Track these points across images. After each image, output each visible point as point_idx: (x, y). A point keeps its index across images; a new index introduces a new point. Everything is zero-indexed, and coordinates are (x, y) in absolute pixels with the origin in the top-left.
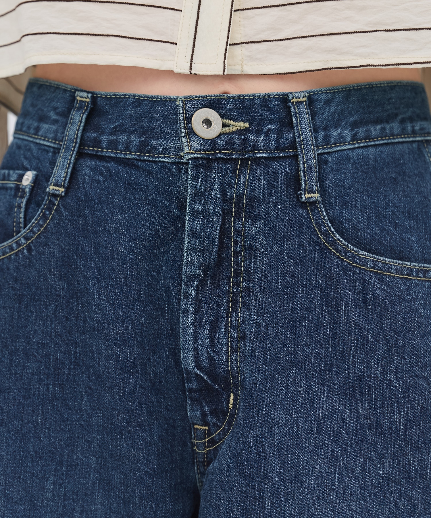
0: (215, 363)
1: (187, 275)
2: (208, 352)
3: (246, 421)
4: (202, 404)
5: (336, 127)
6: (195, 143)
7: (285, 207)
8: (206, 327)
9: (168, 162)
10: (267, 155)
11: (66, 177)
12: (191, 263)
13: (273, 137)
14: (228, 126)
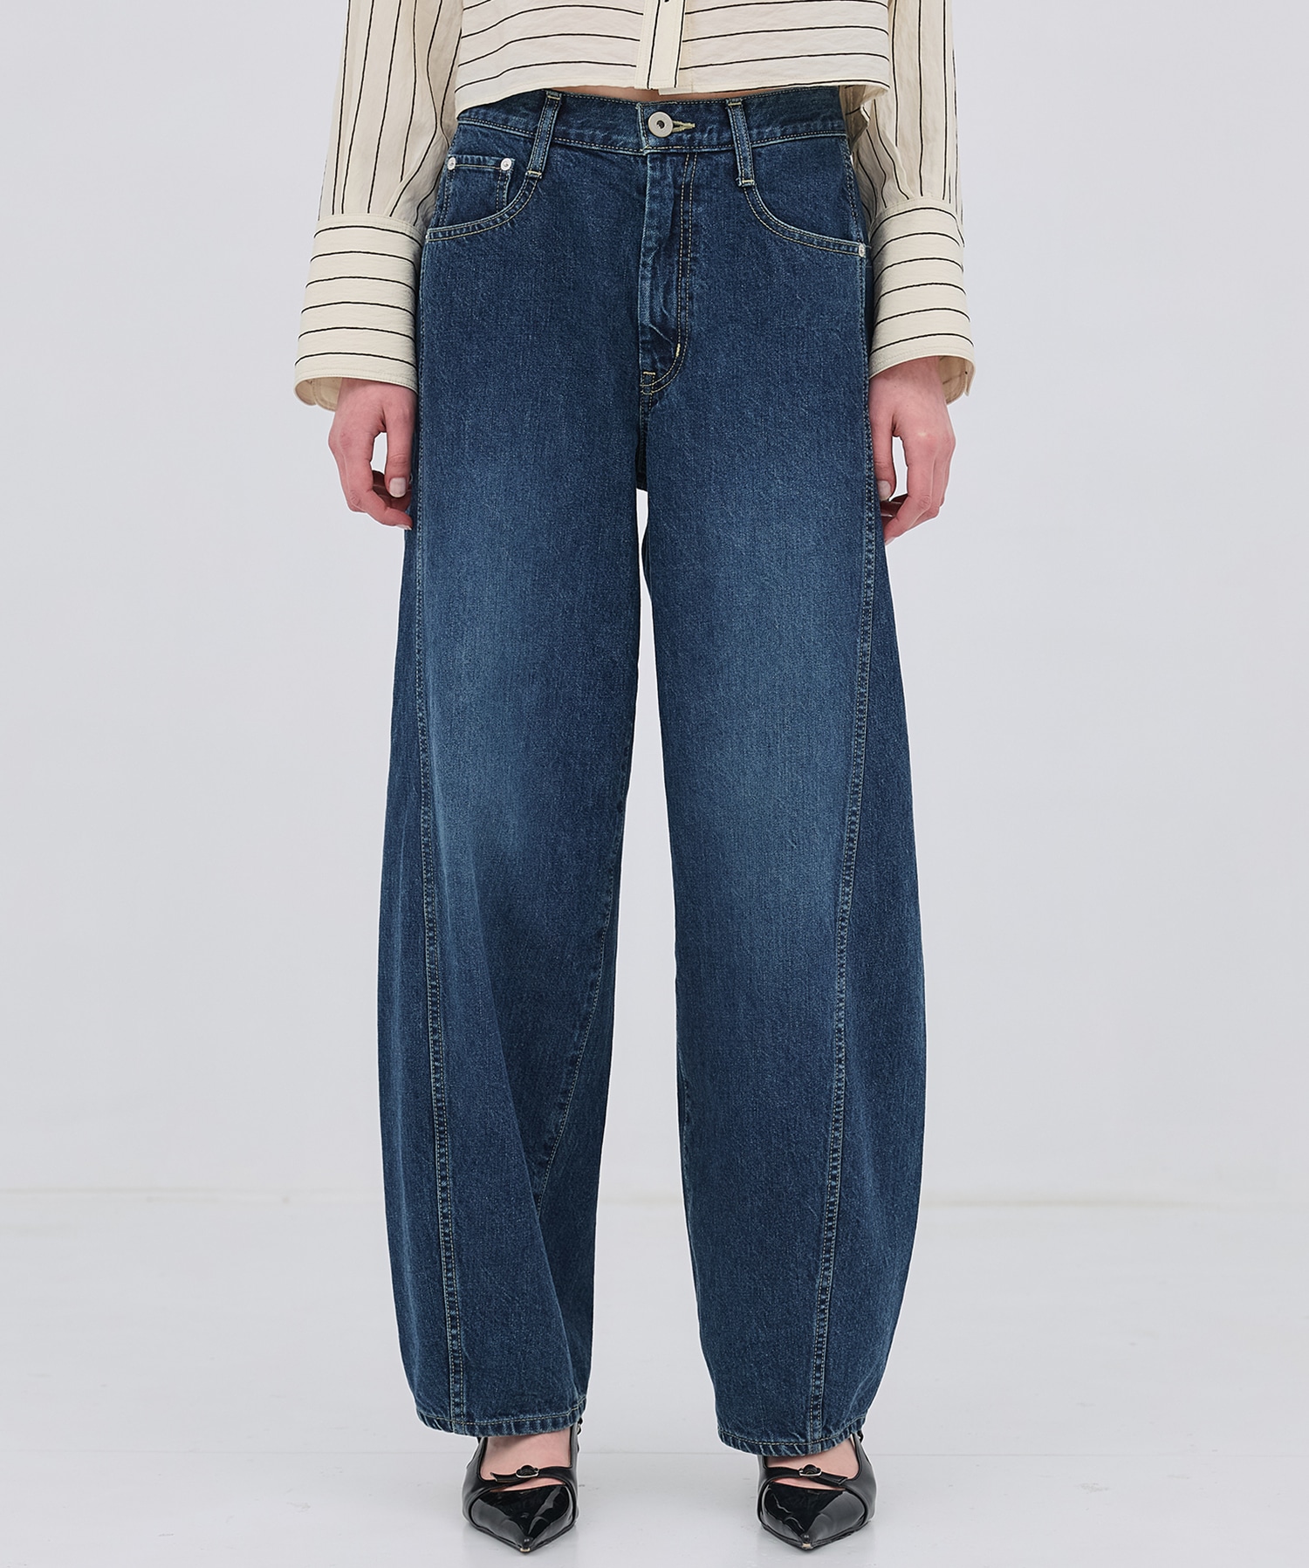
0: (667, 319)
1: (645, 247)
2: (661, 309)
3: (695, 364)
4: (652, 352)
5: (768, 126)
6: (652, 141)
7: (725, 192)
8: (661, 290)
9: (627, 155)
10: (710, 150)
11: (542, 163)
12: (649, 238)
13: (715, 135)
14: (678, 126)
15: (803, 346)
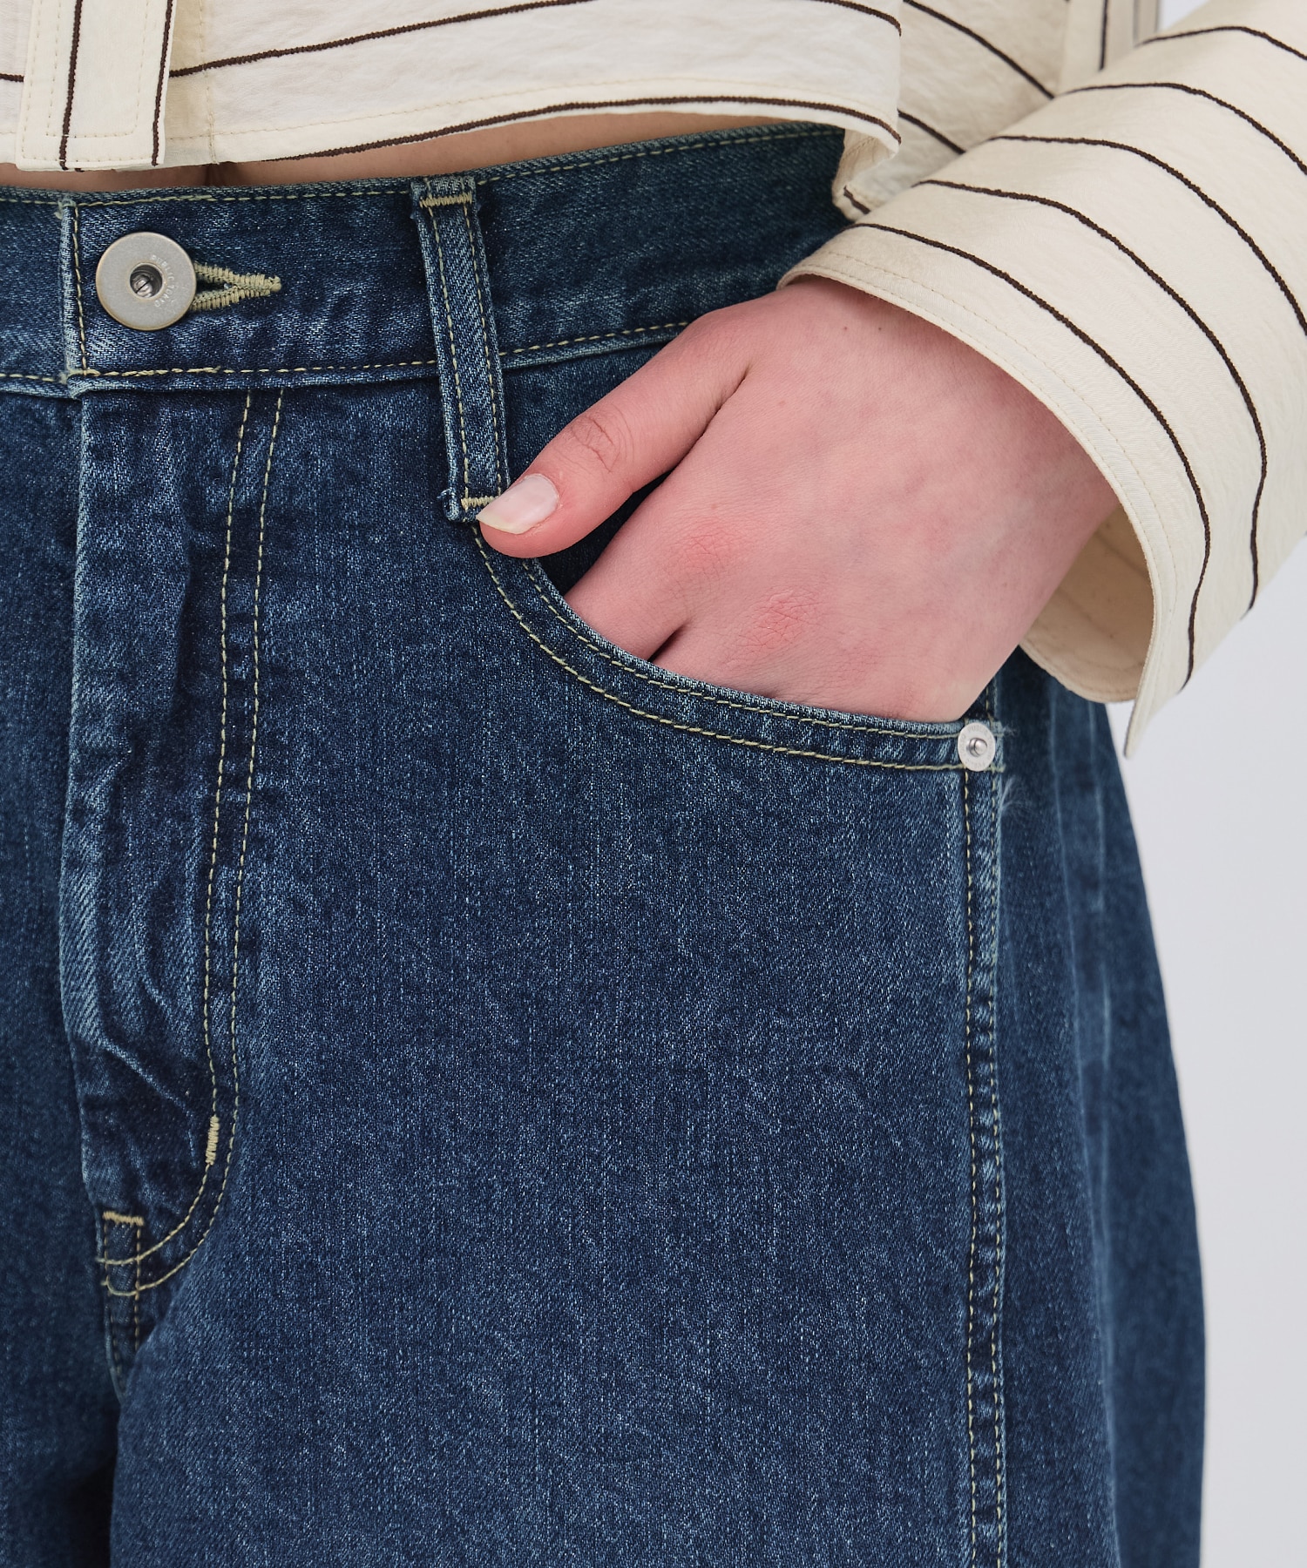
0: (163, 1022)
1: (82, 748)
2: (141, 986)
3: (264, 1203)
4: (124, 1146)
6: (103, 348)
7: (394, 541)
8: (136, 910)
9: (34, 398)
10: (336, 379)
12: (93, 714)
13: (354, 323)
14: (216, 286)
15: (696, 1139)
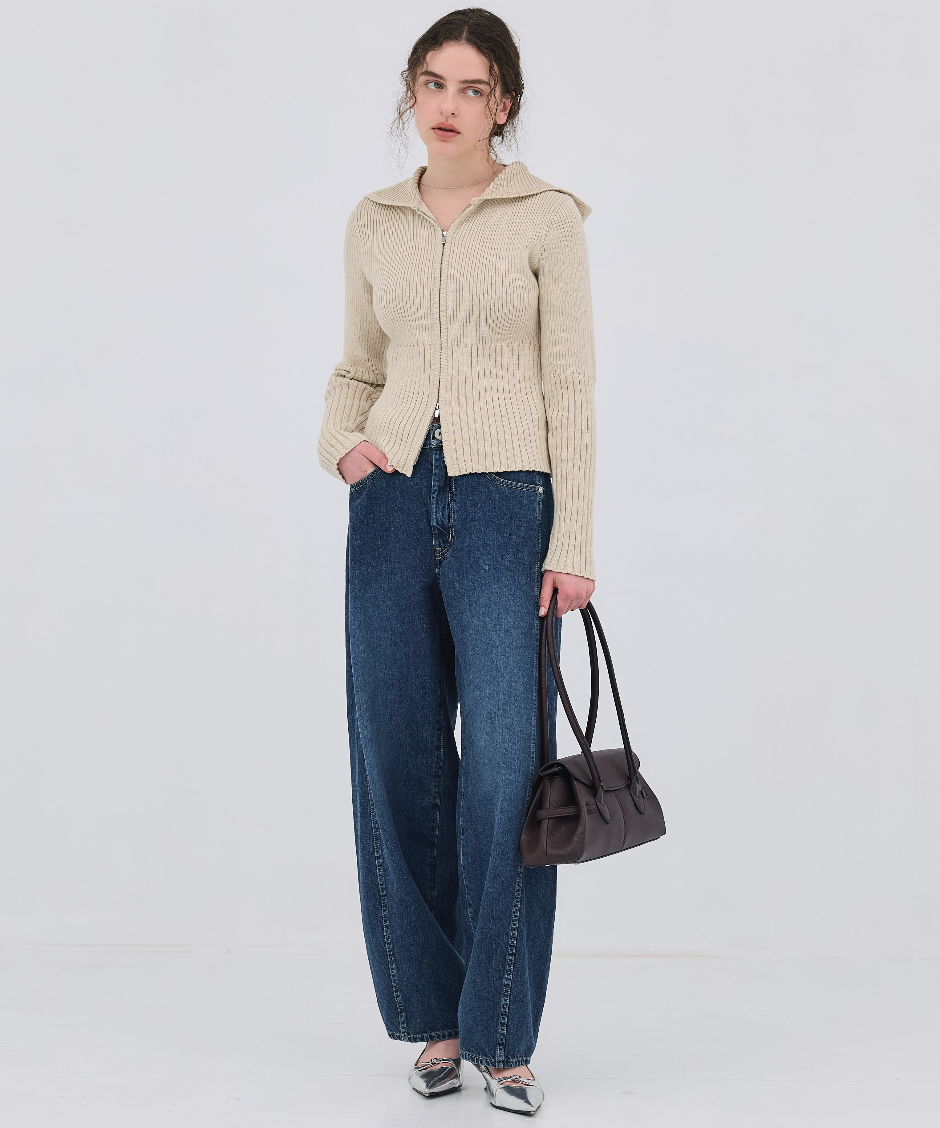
0: (444, 523)
1: (433, 490)
2: (441, 518)
3: (458, 542)
4: (439, 539)
6: (436, 442)
8: (440, 509)
12: (435, 485)
